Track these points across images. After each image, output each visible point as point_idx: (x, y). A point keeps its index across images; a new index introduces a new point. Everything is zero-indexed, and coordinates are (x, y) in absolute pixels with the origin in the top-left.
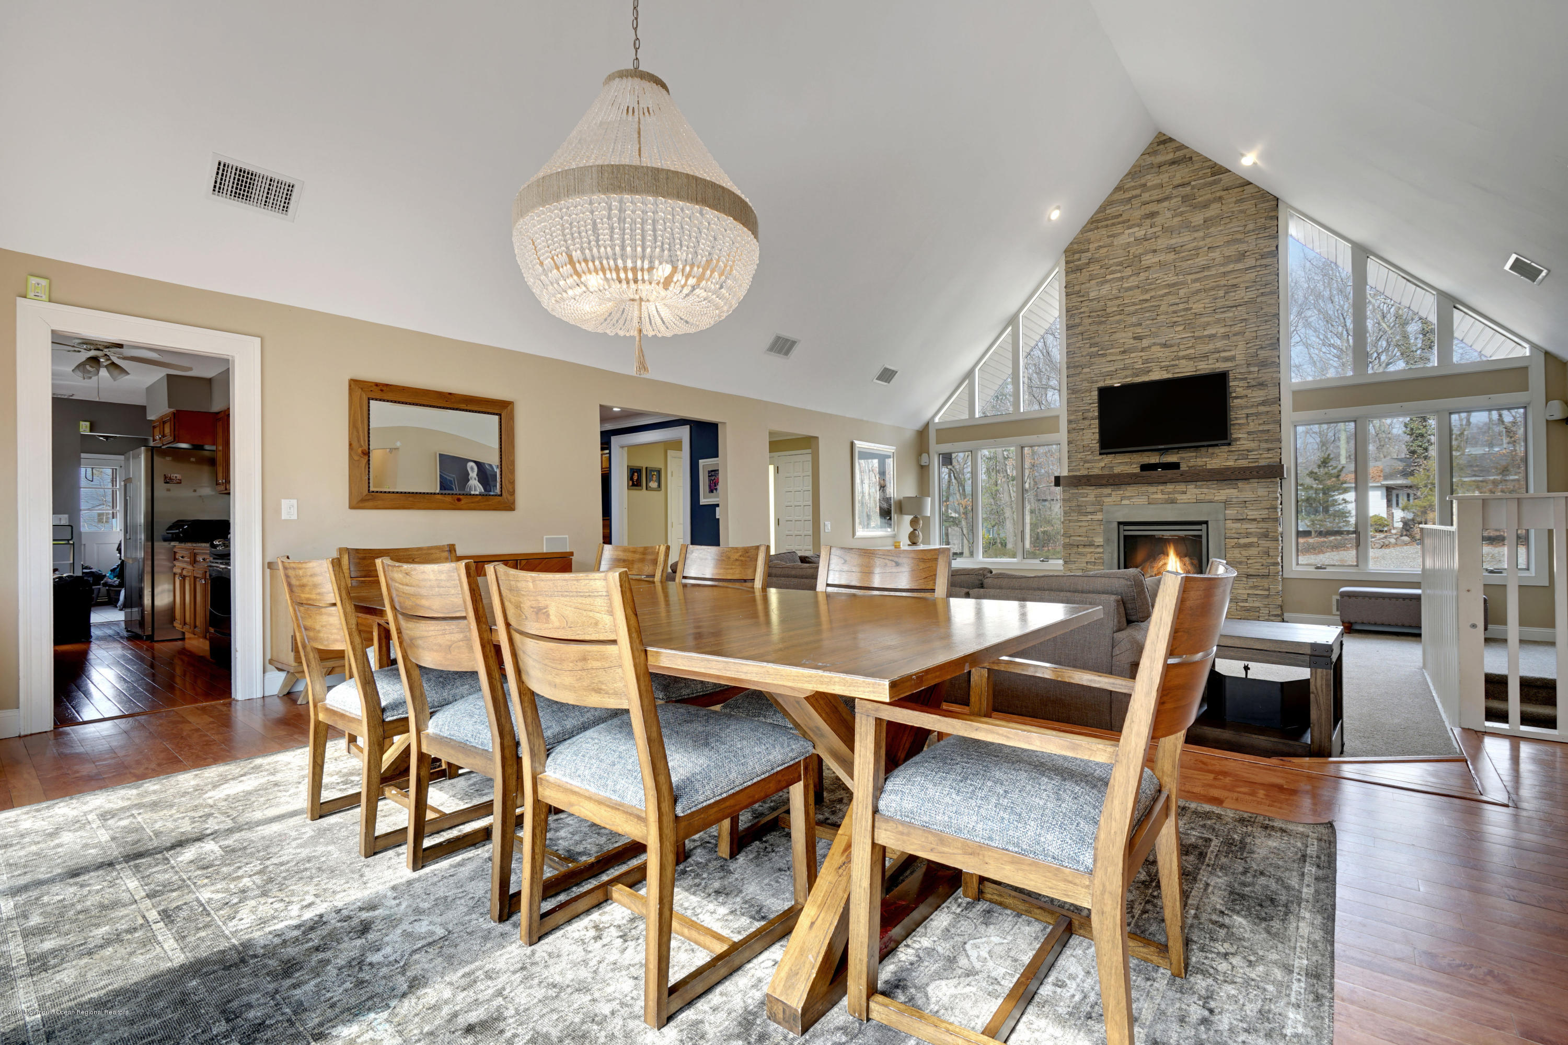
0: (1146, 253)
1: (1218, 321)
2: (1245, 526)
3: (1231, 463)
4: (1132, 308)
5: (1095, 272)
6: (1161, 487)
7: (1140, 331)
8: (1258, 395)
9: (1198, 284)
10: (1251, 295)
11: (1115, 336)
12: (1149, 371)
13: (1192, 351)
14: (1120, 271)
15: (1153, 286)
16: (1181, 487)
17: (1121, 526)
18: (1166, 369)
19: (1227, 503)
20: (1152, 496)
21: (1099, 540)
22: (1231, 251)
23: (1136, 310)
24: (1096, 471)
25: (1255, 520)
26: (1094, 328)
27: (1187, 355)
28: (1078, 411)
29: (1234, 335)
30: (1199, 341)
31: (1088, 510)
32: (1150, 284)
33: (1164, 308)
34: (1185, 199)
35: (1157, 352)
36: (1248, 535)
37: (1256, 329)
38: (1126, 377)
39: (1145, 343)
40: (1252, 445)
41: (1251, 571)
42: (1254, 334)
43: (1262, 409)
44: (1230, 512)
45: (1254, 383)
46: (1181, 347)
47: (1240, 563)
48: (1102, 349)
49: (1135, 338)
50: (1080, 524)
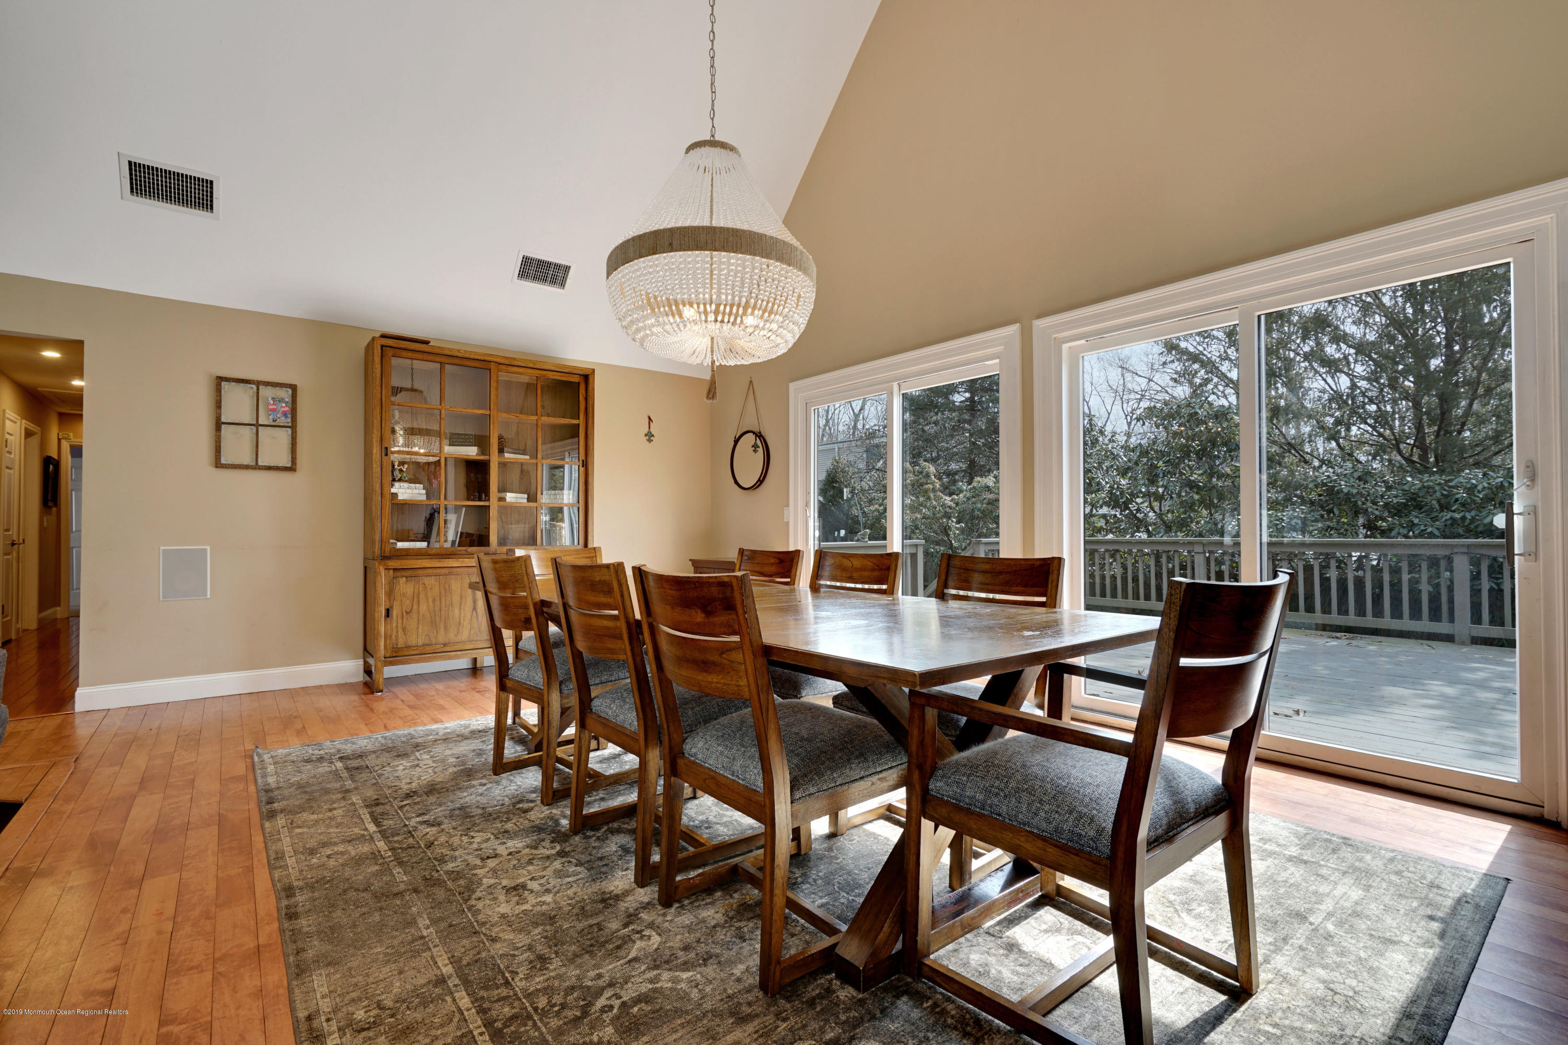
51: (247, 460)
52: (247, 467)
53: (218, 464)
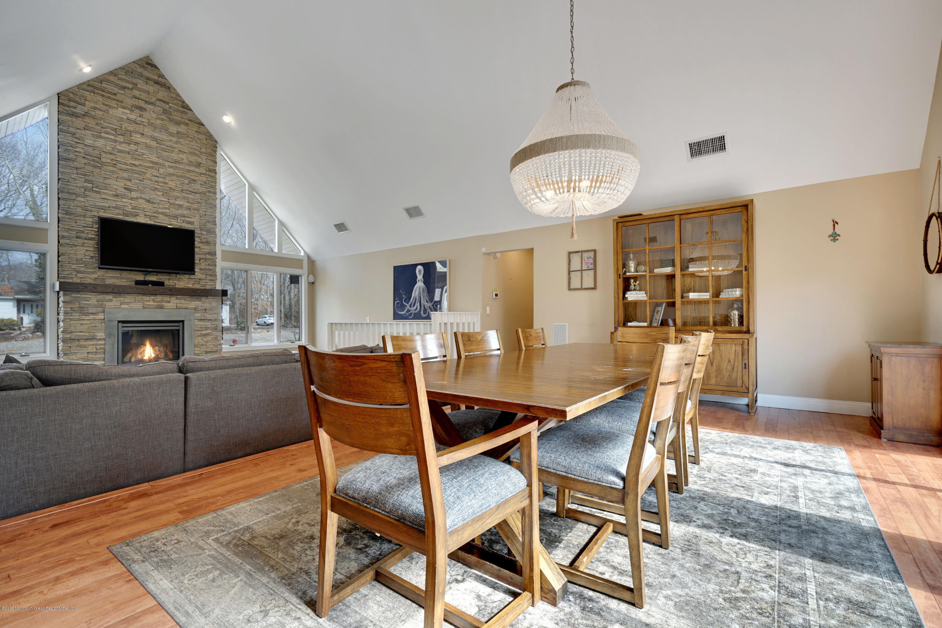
0: (136, 132)
1: (184, 198)
2: (205, 324)
3: (190, 286)
4: (124, 167)
5: (91, 125)
6: (153, 297)
7: (130, 185)
8: (206, 248)
9: (172, 170)
10: (204, 190)
11: (107, 181)
12: (138, 215)
13: (168, 211)
14: (114, 135)
15: (141, 158)
16: (167, 298)
17: (120, 324)
18: (150, 217)
19: (195, 309)
20: (146, 303)
21: (101, 335)
22: (193, 159)
23: (127, 169)
24: (89, 281)
25: (210, 320)
26: (91, 168)
27: (164, 213)
28: (72, 230)
29: (193, 209)
30: (172, 206)
31: (90, 311)
32: (139, 155)
33: (148, 176)
34: (165, 111)
35: (142, 203)
36: (207, 329)
37: (205, 210)
38: (118, 214)
39: (134, 195)
40: (203, 277)
41: (208, 350)
42: (204, 213)
43: (208, 256)
44: (198, 315)
45: (204, 240)
46: (160, 206)
47: (203, 345)
48: (97, 187)
49: (125, 188)
50: (82, 322)
51: (579, 287)
52: (578, 289)
53: (570, 289)
